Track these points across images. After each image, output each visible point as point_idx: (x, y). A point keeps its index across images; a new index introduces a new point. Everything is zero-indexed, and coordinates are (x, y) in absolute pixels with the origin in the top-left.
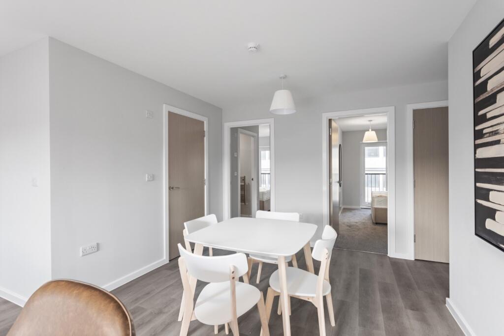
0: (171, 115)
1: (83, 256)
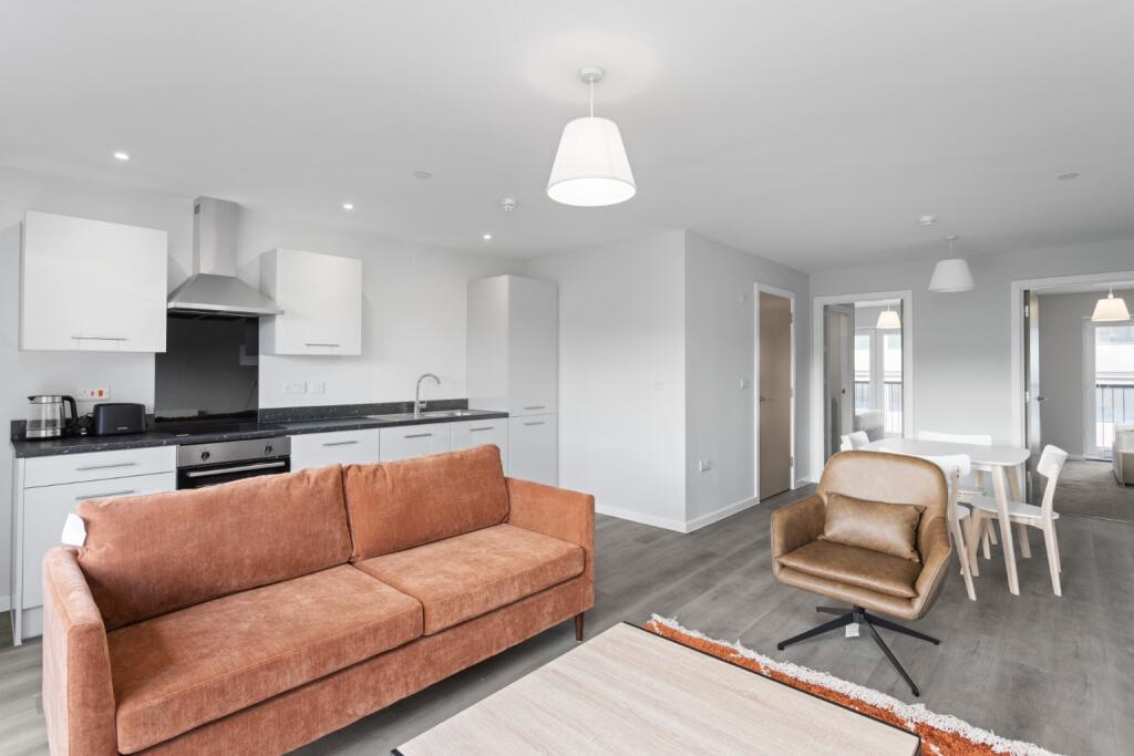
0: (763, 296)
1: (703, 470)
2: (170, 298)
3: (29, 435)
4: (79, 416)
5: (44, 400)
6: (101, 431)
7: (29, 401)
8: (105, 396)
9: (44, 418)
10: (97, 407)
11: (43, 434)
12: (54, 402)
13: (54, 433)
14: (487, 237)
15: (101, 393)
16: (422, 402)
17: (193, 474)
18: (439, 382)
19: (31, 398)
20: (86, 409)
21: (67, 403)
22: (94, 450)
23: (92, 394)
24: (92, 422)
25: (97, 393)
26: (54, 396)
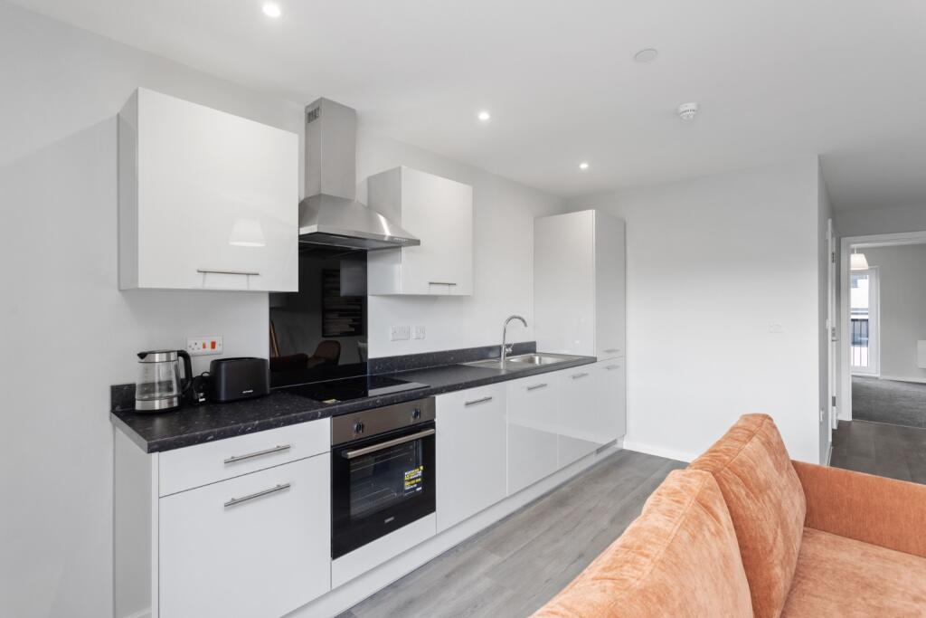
2: (302, 221)
3: (139, 406)
4: (194, 376)
5: (157, 357)
6: (223, 398)
7: (138, 359)
8: (218, 348)
9: (157, 381)
10: (217, 364)
11: (157, 405)
12: (169, 360)
13: (171, 403)
14: (584, 166)
15: (213, 345)
16: (508, 346)
17: (351, 454)
18: (526, 325)
19: (142, 356)
20: (201, 367)
21: (181, 359)
22: (244, 432)
23: (204, 347)
24: (209, 383)
25: (209, 345)
26: (168, 352)
